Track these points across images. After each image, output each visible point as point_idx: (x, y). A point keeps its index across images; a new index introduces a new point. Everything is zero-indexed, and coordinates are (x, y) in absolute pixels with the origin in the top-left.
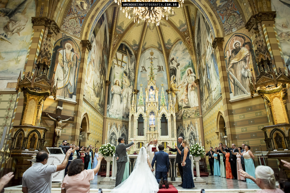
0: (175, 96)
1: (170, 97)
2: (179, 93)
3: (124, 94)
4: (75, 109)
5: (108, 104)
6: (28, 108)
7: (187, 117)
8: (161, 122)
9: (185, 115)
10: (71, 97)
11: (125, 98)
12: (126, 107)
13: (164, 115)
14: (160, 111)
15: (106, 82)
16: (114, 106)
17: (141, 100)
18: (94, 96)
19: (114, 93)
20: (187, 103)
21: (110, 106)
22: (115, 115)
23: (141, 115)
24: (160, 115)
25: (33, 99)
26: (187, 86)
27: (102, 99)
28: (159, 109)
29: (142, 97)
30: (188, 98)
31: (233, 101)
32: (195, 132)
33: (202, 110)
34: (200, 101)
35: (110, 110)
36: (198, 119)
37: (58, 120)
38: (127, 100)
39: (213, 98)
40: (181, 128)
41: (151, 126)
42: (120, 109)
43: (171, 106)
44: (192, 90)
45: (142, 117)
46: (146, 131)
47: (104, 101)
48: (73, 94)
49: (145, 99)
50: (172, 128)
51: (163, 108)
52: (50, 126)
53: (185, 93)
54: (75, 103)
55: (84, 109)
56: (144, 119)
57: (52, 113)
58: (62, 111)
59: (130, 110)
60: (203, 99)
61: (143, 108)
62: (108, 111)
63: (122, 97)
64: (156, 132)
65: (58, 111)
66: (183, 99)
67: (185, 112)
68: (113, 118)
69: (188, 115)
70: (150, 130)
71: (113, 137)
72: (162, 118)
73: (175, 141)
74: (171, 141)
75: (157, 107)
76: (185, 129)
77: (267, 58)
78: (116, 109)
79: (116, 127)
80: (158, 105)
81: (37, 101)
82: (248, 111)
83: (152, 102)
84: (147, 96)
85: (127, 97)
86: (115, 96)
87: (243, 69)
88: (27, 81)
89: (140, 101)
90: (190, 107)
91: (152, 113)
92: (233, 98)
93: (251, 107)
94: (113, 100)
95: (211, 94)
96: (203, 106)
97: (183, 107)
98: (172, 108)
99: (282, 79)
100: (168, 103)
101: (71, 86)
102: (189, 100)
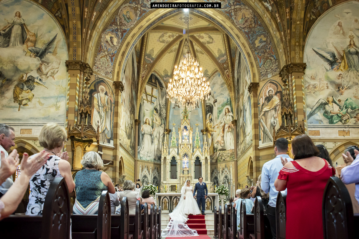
0: (210, 137)
1: (205, 138)
2: (215, 134)
3: (155, 134)
4: (113, 153)
6: (76, 154)
7: (222, 160)
8: (195, 165)
9: (220, 157)
10: (109, 142)
11: (156, 138)
12: (158, 149)
13: (198, 158)
14: (194, 154)
15: (136, 121)
16: (144, 147)
17: (174, 142)
19: (144, 134)
20: (222, 145)
21: (140, 148)
22: (146, 158)
23: (174, 158)
24: (194, 158)
25: (79, 145)
26: (224, 127)
28: (193, 151)
29: (174, 138)
30: (224, 140)
31: (261, 148)
32: (229, 175)
33: (238, 153)
34: (236, 144)
35: (141, 152)
36: (233, 163)
38: (159, 141)
39: (247, 143)
40: (215, 171)
41: (184, 169)
42: (151, 150)
43: (205, 148)
44: (228, 132)
45: (175, 159)
46: (179, 174)
47: (134, 143)
48: (111, 139)
49: (177, 140)
50: (206, 171)
51: (198, 150)
53: (221, 134)
54: (113, 147)
55: (121, 153)
56: (177, 161)
59: (162, 152)
60: (238, 142)
61: (176, 150)
62: (139, 152)
63: (153, 137)
64: (189, 175)
66: (219, 140)
67: (220, 154)
68: (144, 160)
69: (223, 158)
70: (183, 173)
71: (145, 180)
72: (196, 160)
73: (209, 184)
75: (190, 149)
76: (219, 173)
77: (290, 112)
78: (147, 150)
79: (148, 170)
80: (192, 147)
81: (83, 147)
83: (185, 144)
84: (180, 137)
85: (158, 138)
86: (145, 136)
87: (273, 118)
88: (76, 130)
89: (172, 143)
90: (225, 150)
91: (185, 156)
92: (261, 145)
94: (144, 141)
95: (246, 138)
96: (238, 149)
97: (219, 149)
98: (206, 151)
99: (296, 133)
100: (203, 145)
101: (108, 131)
102: (225, 142)
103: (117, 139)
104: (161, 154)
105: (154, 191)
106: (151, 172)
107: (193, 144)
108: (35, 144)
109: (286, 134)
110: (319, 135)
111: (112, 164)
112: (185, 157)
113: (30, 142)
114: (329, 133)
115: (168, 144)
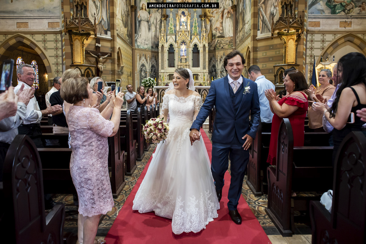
0: (208, 23)
1: (203, 24)
3: (152, 20)
4: (111, 45)
5: (135, 33)
6: (75, 48)
7: (221, 48)
8: (193, 53)
9: (218, 45)
10: (106, 34)
11: (153, 25)
12: (155, 36)
13: (196, 45)
14: (192, 41)
15: (132, 7)
16: (142, 35)
17: (172, 29)
18: (123, 27)
19: (141, 20)
20: (221, 32)
21: (138, 36)
22: (143, 46)
23: (171, 45)
24: (192, 45)
25: (77, 39)
26: (223, 12)
27: (129, 29)
28: (191, 39)
29: (172, 25)
30: (222, 27)
31: (260, 39)
33: (236, 41)
34: (235, 31)
35: (138, 40)
37: (99, 57)
38: (156, 27)
39: (246, 31)
40: (213, 59)
41: (182, 57)
42: (149, 38)
43: (204, 35)
44: (227, 17)
45: (173, 47)
46: (177, 62)
47: (131, 31)
48: (108, 30)
49: (175, 26)
50: (204, 59)
51: (196, 38)
52: (92, 63)
53: (220, 19)
54: (111, 39)
55: (119, 44)
56: (174, 49)
57: (93, 50)
58: (100, 48)
59: (160, 40)
60: (237, 29)
61: (174, 37)
62: (136, 40)
63: (150, 24)
64: (187, 64)
65: (97, 48)
66: (218, 27)
67: (218, 42)
68: (142, 49)
69: (222, 46)
70: (181, 61)
71: (143, 69)
72: (193, 48)
73: (206, 73)
74: (202, 73)
75: (188, 37)
76: (217, 61)
78: (144, 38)
79: (145, 58)
80: (189, 34)
81: (81, 41)
82: (270, 49)
83: (183, 31)
84: (178, 24)
85: (155, 24)
86: (142, 23)
87: (273, 7)
88: (73, 24)
89: (170, 30)
90: (224, 37)
91: (183, 43)
92: (260, 35)
93: (272, 46)
94: (141, 28)
95: (244, 26)
96: (237, 37)
97: (217, 36)
98: (204, 38)
99: (295, 25)
100: (200, 32)
101: (105, 22)
102: (224, 28)
103: (114, 29)
104: (158, 42)
105: (153, 84)
106: (148, 59)
107: (191, 31)
108: (33, 38)
109: (284, 26)
110: (319, 26)
111: (111, 56)
112: (183, 45)
113: (28, 36)
114: (330, 25)
115: (166, 31)
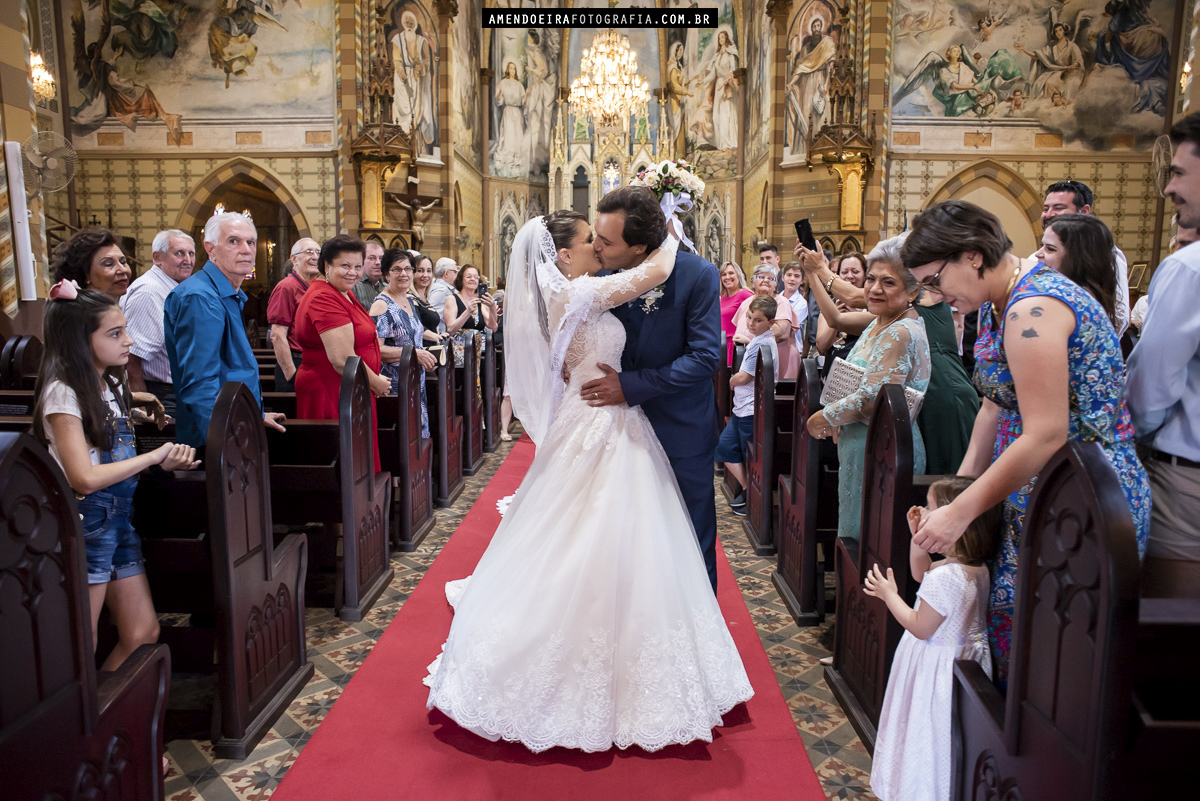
0: (677, 111)
2: (690, 102)
3: (532, 103)
4: (441, 178)
5: (490, 138)
6: (366, 190)
7: (707, 175)
9: (701, 168)
11: (534, 116)
12: (539, 143)
14: (632, 159)
15: (482, 72)
16: (506, 143)
17: (582, 126)
18: (464, 128)
19: (504, 105)
20: (708, 135)
21: (496, 145)
22: (510, 170)
23: (581, 169)
24: (633, 169)
25: (370, 169)
26: (713, 84)
27: (476, 129)
28: (631, 153)
30: (712, 122)
31: (788, 166)
33: (745, 160)
35: (496, 156)
36: (734, 185)
37: (415, 208)
38: (542, 122)
39: (762, 142)
42: (524, 149)
44: (724, 99)
45: (585, 173)
47: (480, 134)
48: (434, 144)
49: (591, 120)
51: (643, 150)
53: (706, 103)
54: (440, 165)
55: (459, 173)
56: (589, 180)
57: (401, 192)
58: (418, 187)
59: (552, 156)
60: (748, 132)
61: (587, 148)
62: (492, 157)
63: (528, 113)
65: (412, 187)
66: (700, 121)
67: (702, 160)
69: (709, 170)
71: (509, 229)
75: (624, 147)
76: (698, 209)
78: (513, 150)
79: (515, 201)
80: (627, 142)
81: (379, 173)
82: (810, 192)
83: (612, 133)
85: (540, 113)
86: (508, 111)
87: (818, 94)
88: (366, 139)
89: (578, 129)
90: (715, 149)
91: (611, 164)
93: (816, 184)
94: (503, 126)
95: (761, 128)
96: (746, 151)
97: (698, 145)
98: (665, 152)
99: (857, 144)
100: (655, 135)
101: (428, 126)
102: (716, 127)
103: (447, 142)
104: (548, 160)
106: (522, 204)
107: (632, 130)
108: (270, 166)
109: (832, 146)
111: (440, 204)
112: (611, 167)
113: (261, 163)
115: (567, 134)
